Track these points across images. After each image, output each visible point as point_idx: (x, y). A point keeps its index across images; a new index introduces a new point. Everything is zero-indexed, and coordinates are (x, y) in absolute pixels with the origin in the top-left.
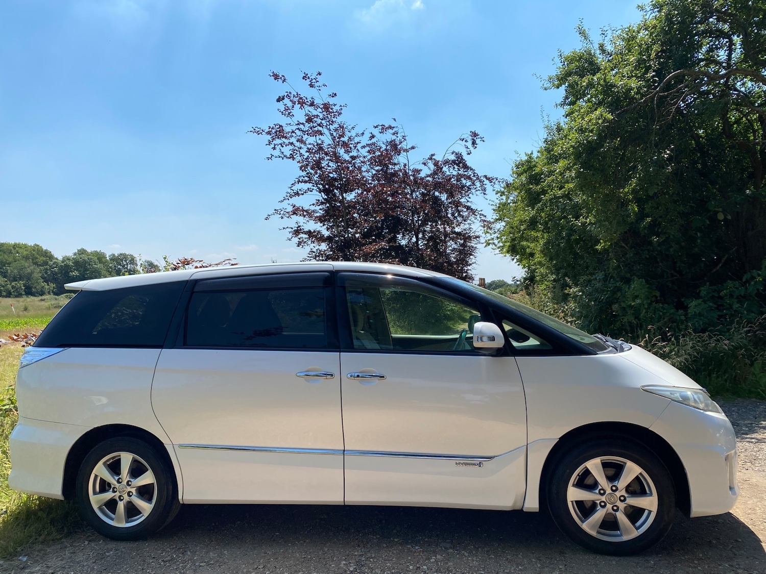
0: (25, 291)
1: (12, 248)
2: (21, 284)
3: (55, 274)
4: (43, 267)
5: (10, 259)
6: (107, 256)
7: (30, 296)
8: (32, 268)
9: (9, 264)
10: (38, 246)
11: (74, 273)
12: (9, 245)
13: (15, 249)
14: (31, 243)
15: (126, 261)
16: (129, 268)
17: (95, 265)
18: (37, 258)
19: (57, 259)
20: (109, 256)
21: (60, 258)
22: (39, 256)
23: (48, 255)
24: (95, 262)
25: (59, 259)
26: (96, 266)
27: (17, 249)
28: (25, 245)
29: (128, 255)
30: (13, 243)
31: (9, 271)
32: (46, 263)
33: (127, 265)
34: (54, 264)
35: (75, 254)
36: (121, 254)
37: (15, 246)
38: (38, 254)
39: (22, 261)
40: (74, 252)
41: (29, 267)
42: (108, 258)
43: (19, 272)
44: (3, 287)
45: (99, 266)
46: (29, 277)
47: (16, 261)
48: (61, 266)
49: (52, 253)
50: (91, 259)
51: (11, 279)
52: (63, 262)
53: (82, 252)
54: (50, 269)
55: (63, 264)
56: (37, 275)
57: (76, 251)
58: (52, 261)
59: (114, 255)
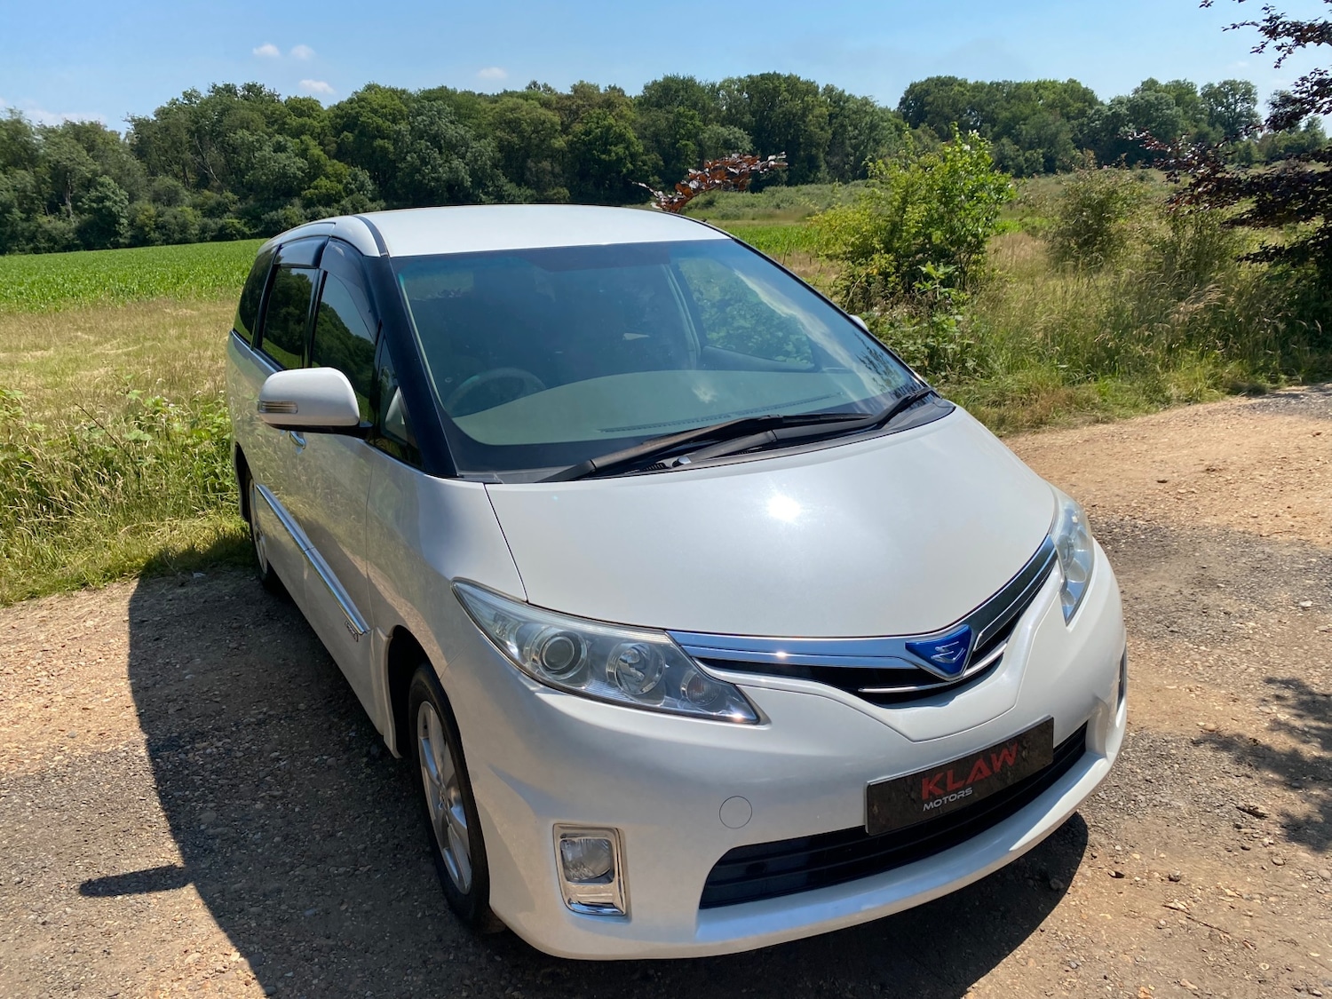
0: (1045, 167)
1: (1032, 91)
2: (1038, 154)
3: (1095, 132)
4: (1076, 122)
5: (1027, 111)
6: (1198, 89)
7: (1051, 175)
8: (1058, 123)
9: (1025, 119)
10: (1075, 81)
11: (1126, 129)
12: (1027, 86)
13: (1037, 91)
14: (1063, 79)
15: (1233, 95)
16: (1238, 110)
17: (1167, 109)
18: (1069, 105)
19: (1102, 104)
20: (1202, 89)
21: (1107, 102)
22: (1073, 98)
23: (1087, 97)
24: (1168, 104)
25: (1105, 103)
26: (1169, 112)
27: (1041, 91)
28: (1054, 82)
29: (1240, 83)
30: (1036, 81)
31: (1024, 132)
32: (1082, 113)
33: (1236, 102)
34: (1095, 114)
35: (1136, 91)
36: (1225, 83)
37: (1039, 86)
38: (1071, 97)
39: (1044, 113)
40: (1135, 87)
41: (1054, 122)
42: (1199, 94)
43: (1038, 133)
44: (1013, 160)
45: (1174, 111)
46: (1051, 141)
47: (1035, 114)
48: (1107, 116)
49: (1096, 93)
50: (1162, 98)
51: (1027, 145)
52: (1110, 109)
53: (1150, 85)
54: (1088, 124)
55: (1109, 113)
56: (1065, 137)
57: (1139, 85)
58: (1092, 108)
59: (1211, 86)
